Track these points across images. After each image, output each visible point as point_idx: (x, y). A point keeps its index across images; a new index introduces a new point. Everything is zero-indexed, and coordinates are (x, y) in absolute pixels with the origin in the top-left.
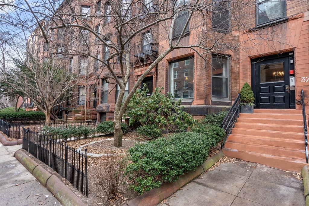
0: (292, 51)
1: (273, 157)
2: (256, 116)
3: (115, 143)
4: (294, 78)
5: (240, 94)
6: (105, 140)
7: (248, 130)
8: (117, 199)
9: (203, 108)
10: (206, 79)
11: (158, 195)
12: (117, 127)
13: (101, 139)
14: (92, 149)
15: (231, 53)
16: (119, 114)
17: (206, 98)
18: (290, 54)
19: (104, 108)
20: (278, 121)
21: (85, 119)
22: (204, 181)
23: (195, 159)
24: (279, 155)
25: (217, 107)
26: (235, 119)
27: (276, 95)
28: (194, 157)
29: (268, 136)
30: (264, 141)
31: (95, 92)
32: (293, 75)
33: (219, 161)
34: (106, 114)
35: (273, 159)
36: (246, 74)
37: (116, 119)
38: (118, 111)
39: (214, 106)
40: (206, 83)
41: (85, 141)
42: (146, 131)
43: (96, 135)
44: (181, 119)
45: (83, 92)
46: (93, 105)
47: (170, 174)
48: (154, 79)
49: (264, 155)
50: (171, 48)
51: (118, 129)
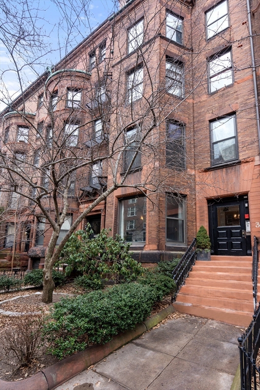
0: (246, 194)
1: (234, 312)
2: (215, 264)
3: (44, 298)
4: (249, 223)
5: (196, 239)
6: (33, 293)
7: (205, 280)
8: (32, 367)
9: (156, 253)
10: (160, 220)
11: (84, 360)
12: (47, 277)
13: (28, 293)
14: (12, 307)
15: (187, 192)
16: (50, 262)
17: (159, 242)
18: (245, 197)
19: (38, 253)
20: (240, 269)
21: (12, 266)
22: (145, 341)
23: (132, 316)
24: (242, 309)
25: (172, 254)
26: (189, 268)
27: (234, 240)
28: (131, 313)
29: (229, 287)
30: (224, 293)
31: (29, 232)
32: (248, 219)
33: (167, 317)
34: (40, 260)
35: (234, 314)
36: (202, 216)
37: (46, 267)
38: (49, 258)
39: (168, 252)
40: (159, 226)
41: (5, 296)
42: (85, 282)
43: (23, 288)
44: (128, 267)
45: (12, 231)
46: (24, 248)
47: (98, 333)
48: (102, 218)
49: (223, 310)
50: (116, 186)
51: (48, 280)
